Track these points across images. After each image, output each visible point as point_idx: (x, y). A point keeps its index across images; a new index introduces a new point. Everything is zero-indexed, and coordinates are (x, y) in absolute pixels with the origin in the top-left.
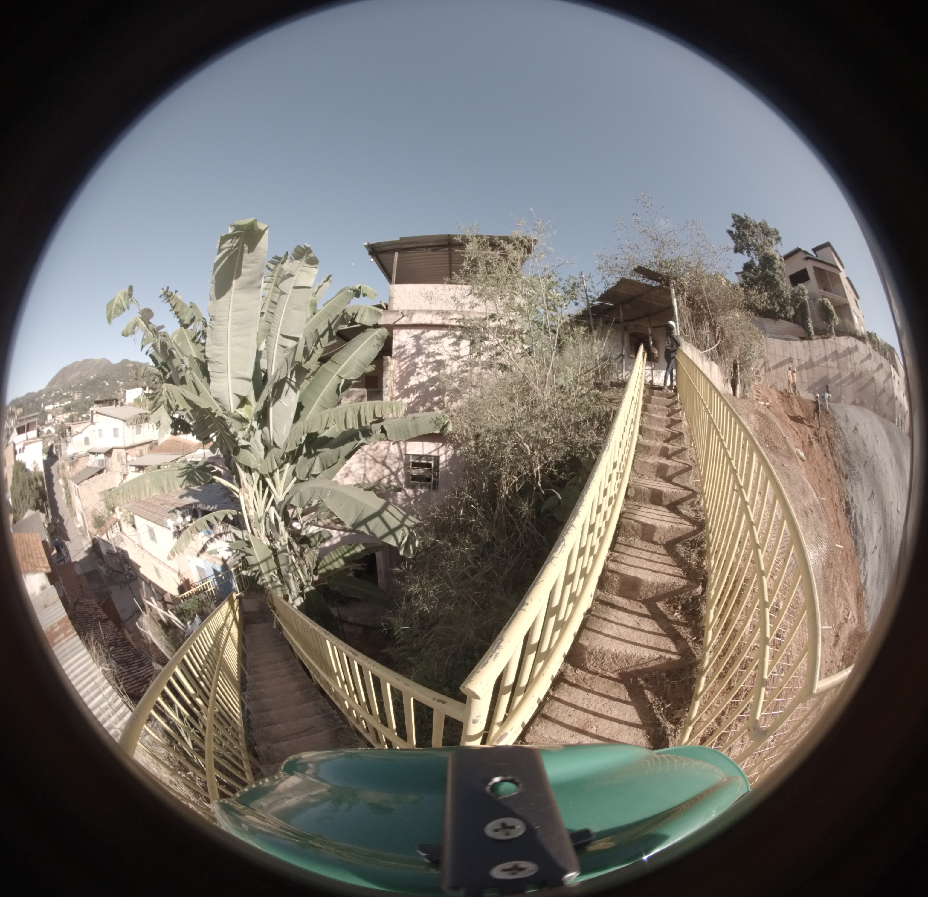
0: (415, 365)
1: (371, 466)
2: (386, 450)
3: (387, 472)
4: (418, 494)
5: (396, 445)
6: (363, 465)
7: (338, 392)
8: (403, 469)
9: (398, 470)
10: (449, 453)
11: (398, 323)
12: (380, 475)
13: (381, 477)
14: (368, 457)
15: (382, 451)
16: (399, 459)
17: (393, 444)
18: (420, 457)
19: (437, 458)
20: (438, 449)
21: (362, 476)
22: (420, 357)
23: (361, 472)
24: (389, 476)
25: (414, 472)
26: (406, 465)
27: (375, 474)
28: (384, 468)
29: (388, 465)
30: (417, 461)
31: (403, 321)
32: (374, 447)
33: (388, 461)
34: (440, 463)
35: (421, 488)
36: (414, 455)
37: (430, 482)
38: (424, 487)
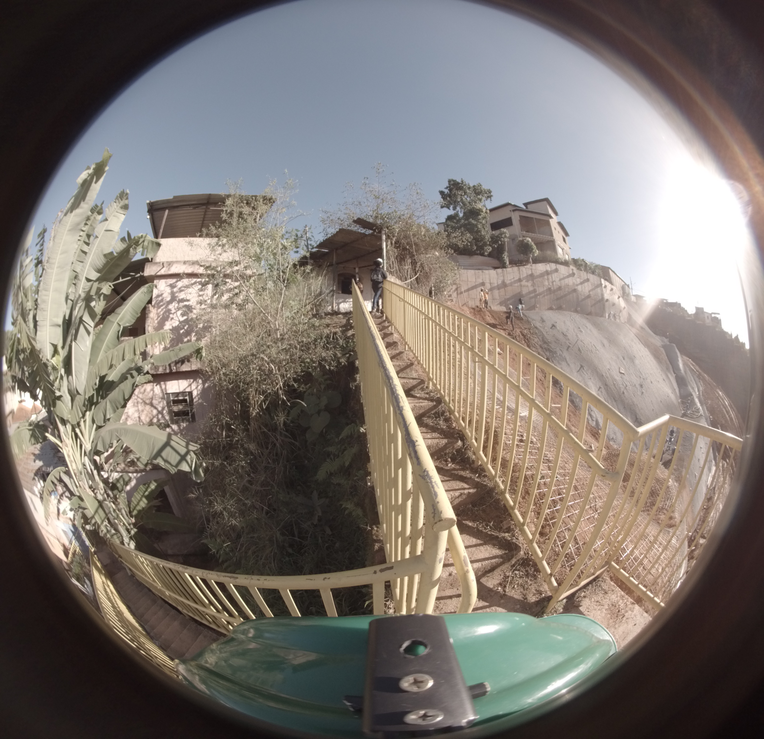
0: (169, 311)
1: (143, 408)
2: (152, 392)
3: (155, 412)
4: (182, 428)
5: (158, 386)
6: (136, 408)
7: (118, 338)
8: (166, 408)
9: (163, 409)
10: (199, 387)
11: (159, 274)
12: (150, 415)
13: (152, 417)
14: (140, 400)
15: (148, 393)
16: (162, 398)
17: (156, 385)
18: (177, 394)
19: (190, 393)
20: (190, 385)
21: (138, 419)
22: (174, 304)
23: (136, 415)
24: (157, 415)
25: (176, 409)
26: (168, 403)
27: (147, 415)
28: (152, 408)
29: (155, 405)
30: (176, 398)
31: (163, 272)
32: (142, 390)
33: (154, 402)
34: (194, 397)
35: (183, 422)
36: (173, 394)
37: (189, 415)
38: (185, 421)
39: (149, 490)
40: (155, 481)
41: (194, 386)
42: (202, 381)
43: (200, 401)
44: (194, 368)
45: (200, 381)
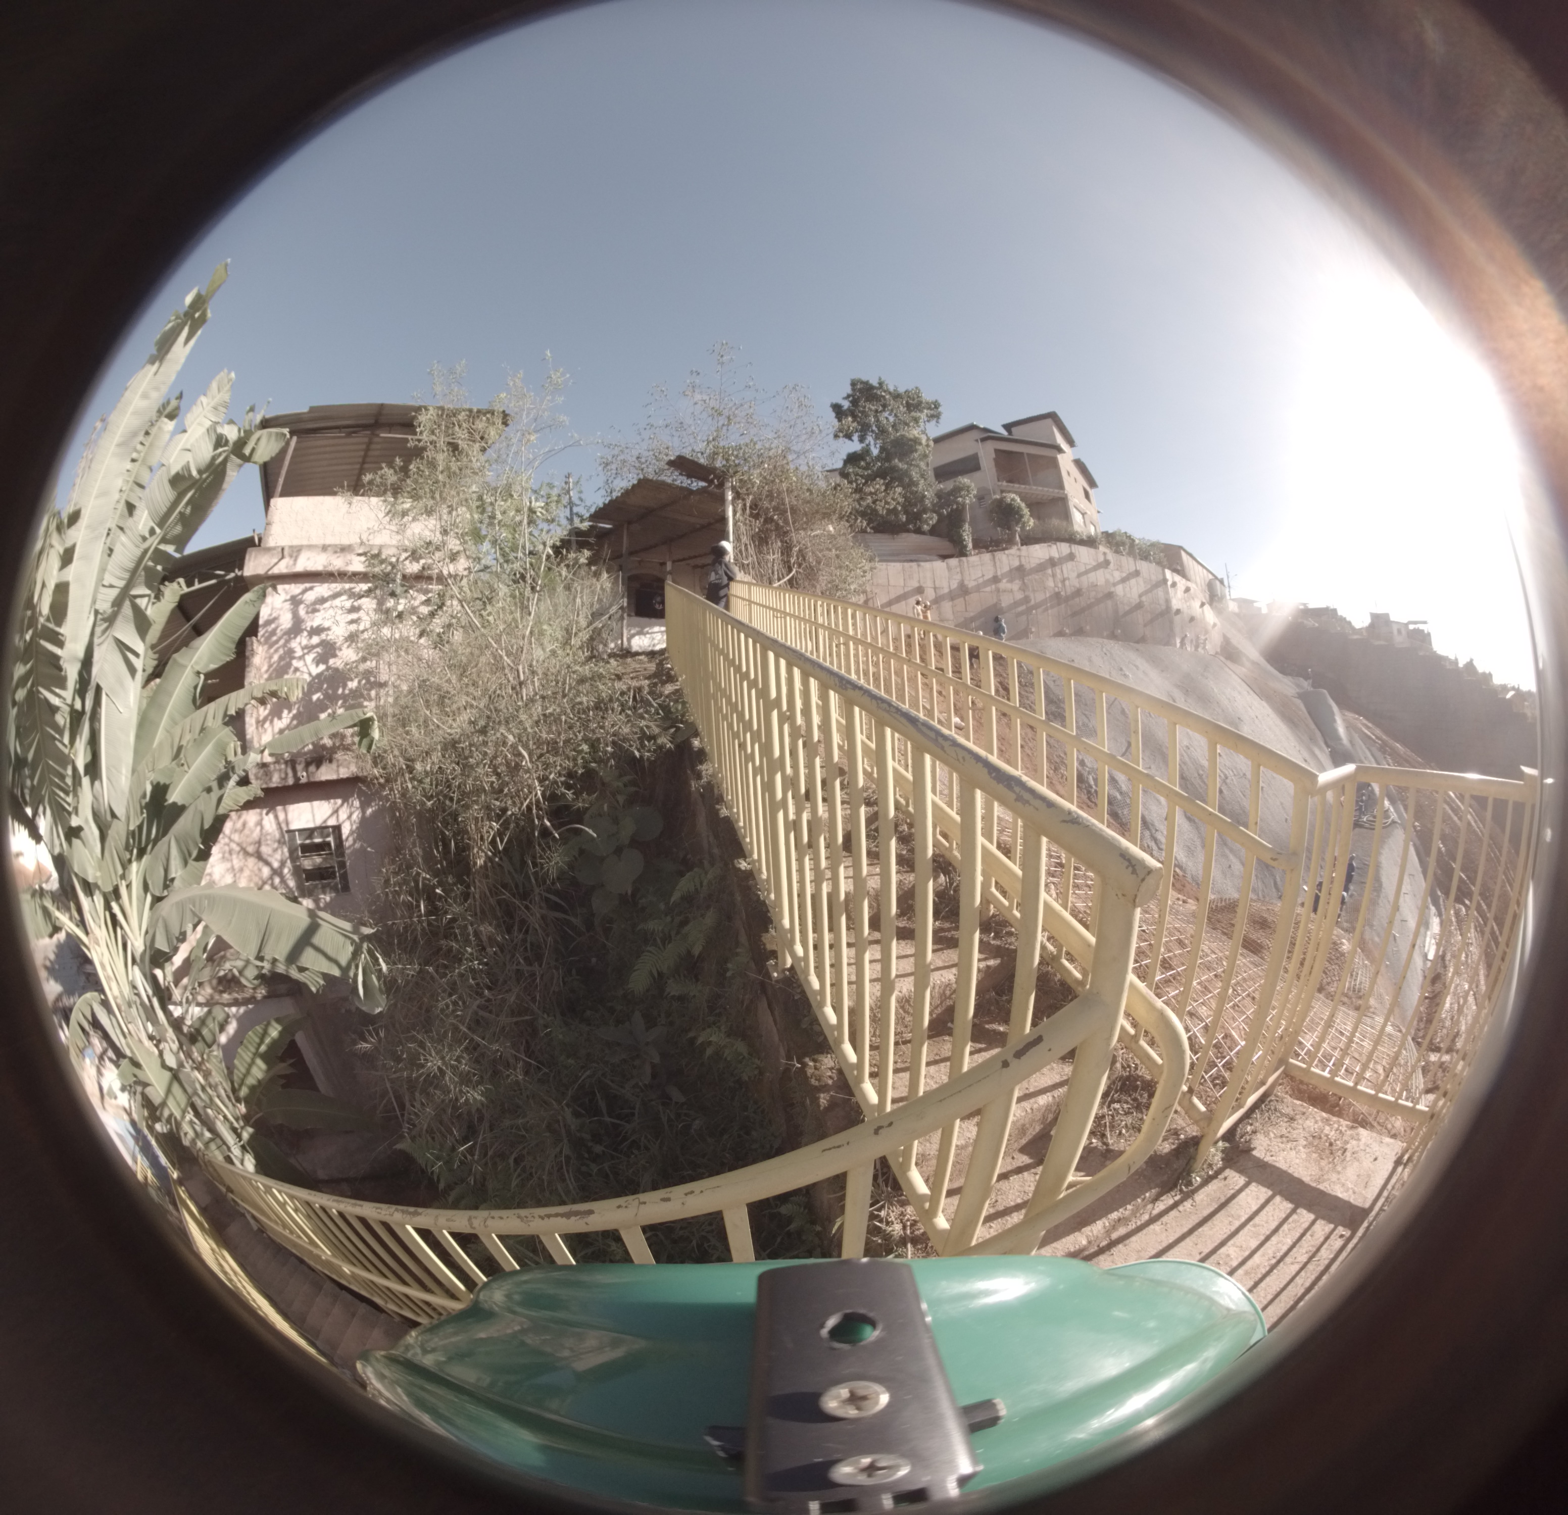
0: (290, 654)
1: (241, 864)
2: (259, 828)
3: (266, 871)
4: (322, 904)
5: (271, 816)
6: (229, 865)
8: (289, 863)
9: (283, 864)
10: (354, 817)
11: (274, 572)
12: (256, 879)
13: (260, 882)
14: (234, 846)
15: (252, 832)
16: (279, 842)
17: (267, 814)
18: (309, 832)
19: (337, 829)
20: (336, 812)
21: (232, 887)
22: (298, 639)
23: (229, 878)
24: (271, 878)
25: (308, 864)
26: (292, 852)
27: (250, 880)
28: (261, 864)
29: (265, 856)
30: (308, 841)
32: (239, 825)
33: (265, 850)
34: (344, 837)
35: (324, 893)
36: (300, 831)
37: (335, 877)
38: (328, 890)
39: (268, 1040)
40: (278, 1021)
41: (343, 814)
42: (361, 802)
43: (357, 845)
44: (344, 773)
45: (357, 803)
